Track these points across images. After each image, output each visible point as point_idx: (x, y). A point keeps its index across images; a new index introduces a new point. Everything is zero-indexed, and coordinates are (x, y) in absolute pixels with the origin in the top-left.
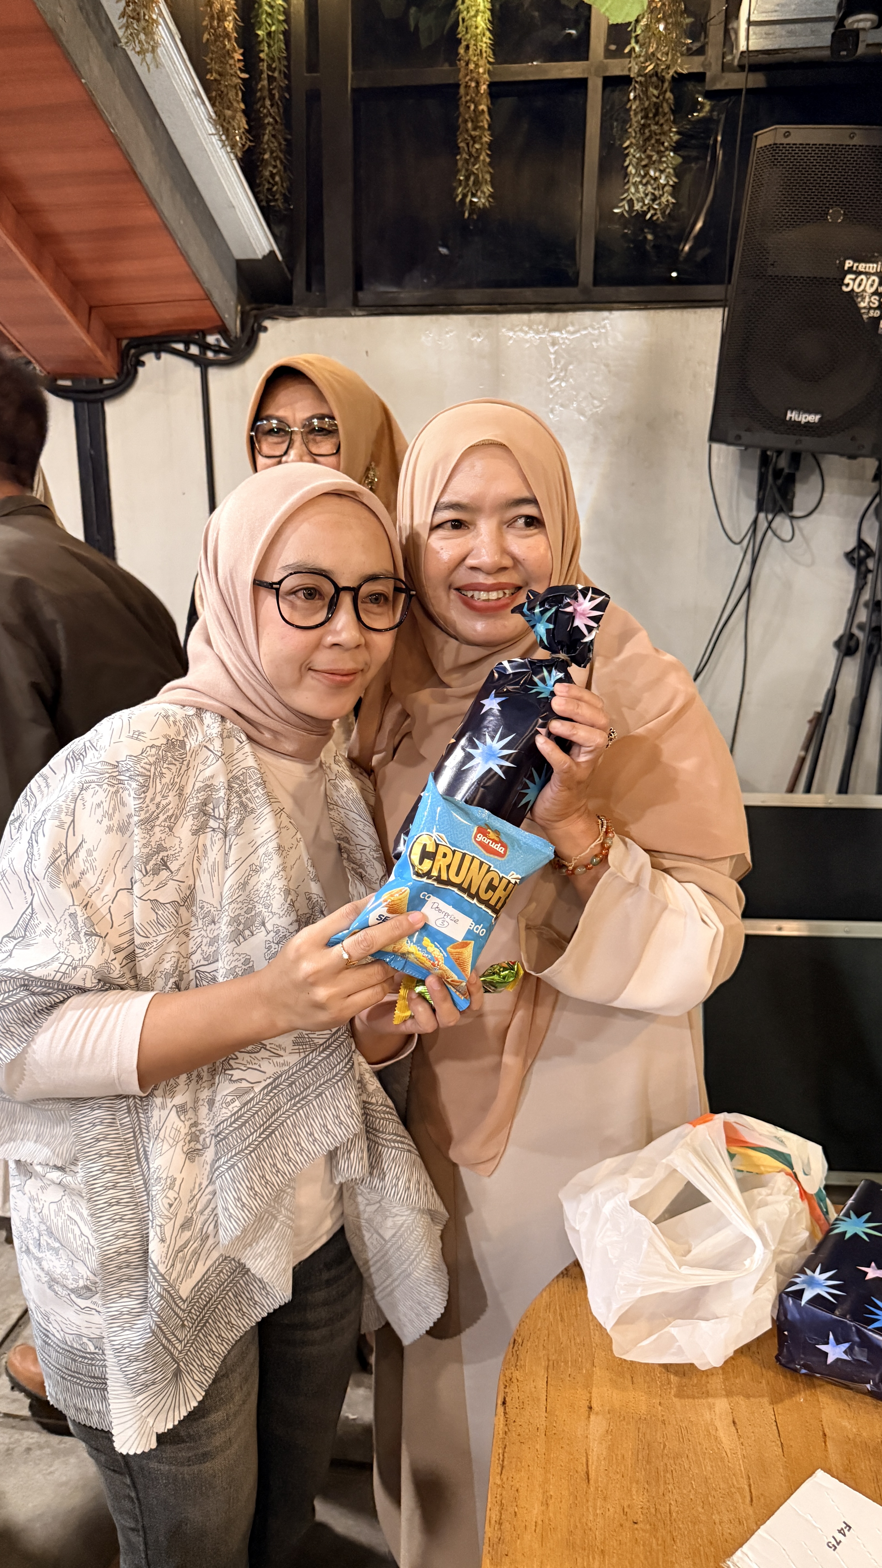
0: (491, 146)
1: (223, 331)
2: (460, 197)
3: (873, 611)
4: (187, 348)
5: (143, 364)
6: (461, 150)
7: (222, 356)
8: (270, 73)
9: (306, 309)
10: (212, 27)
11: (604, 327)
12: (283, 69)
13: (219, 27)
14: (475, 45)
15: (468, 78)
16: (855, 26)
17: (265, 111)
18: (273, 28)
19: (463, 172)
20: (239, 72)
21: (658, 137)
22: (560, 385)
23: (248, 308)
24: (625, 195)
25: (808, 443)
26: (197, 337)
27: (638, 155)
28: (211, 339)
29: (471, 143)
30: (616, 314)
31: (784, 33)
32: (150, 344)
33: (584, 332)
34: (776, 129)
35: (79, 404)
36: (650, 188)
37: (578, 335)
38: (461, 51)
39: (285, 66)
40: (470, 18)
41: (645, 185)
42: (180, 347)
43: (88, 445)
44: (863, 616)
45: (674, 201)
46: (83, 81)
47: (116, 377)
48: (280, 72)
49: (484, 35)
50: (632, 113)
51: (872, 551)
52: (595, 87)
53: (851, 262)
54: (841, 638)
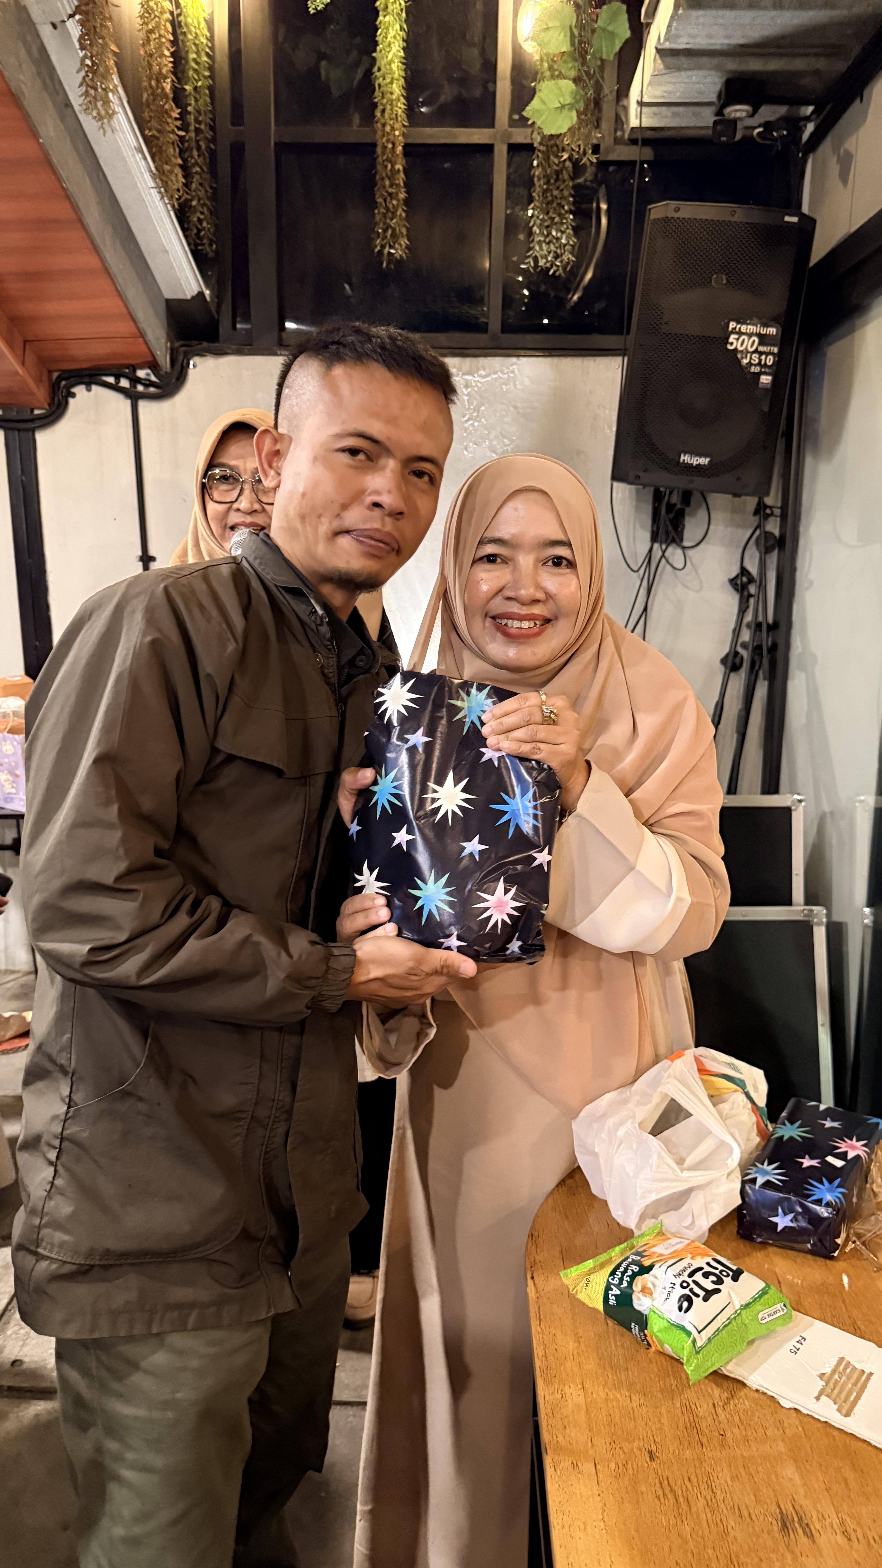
0: (406, 202)
1: (153, 366)
2: (379, 248)
3: (755, 631)
4: (118, 380)
5: (73, 395)
6: (378, 205)
7: (152, 389)
8: (197, 126)
9: (234, 347)
10: (151, 87)
11: (513, 372)
12: (208, 121)
13: (158, 87)
14: (391, 110)
15: (385, 139)
16: (733, 115)
17: (193, 161)
18: (200, 84)
19: (381, 225)
20: (176, 130)
21: (559, 201)
22: (473, 425)
23: (177, 344)
24: (531, 252)
25: (699, 482)
26: (127, 371)
27: (541, 217)
28: (141, 373)
29: (388, 199)
30: (523, 360)
31: (670, 114)
32: (82, 376)
33: (494, 376)
34: (667, 204)
35: (10, 432)
36: (552, 247)
37: (489, 378)
38: (378, 114)
39: (211, 119)
40: (386, 85)
41: (548, 243)
42: (111, 380)
43: (20, 472)
44: (746, 636)
45: (574, 259)
46: (41, 141)
47: (47, 407)
48: (206, 124)
49: (399, 100)
50: (536, 179)
51: (753, 578)
52: (501, 153)
53: (735, 324)
54: (727, 655)
